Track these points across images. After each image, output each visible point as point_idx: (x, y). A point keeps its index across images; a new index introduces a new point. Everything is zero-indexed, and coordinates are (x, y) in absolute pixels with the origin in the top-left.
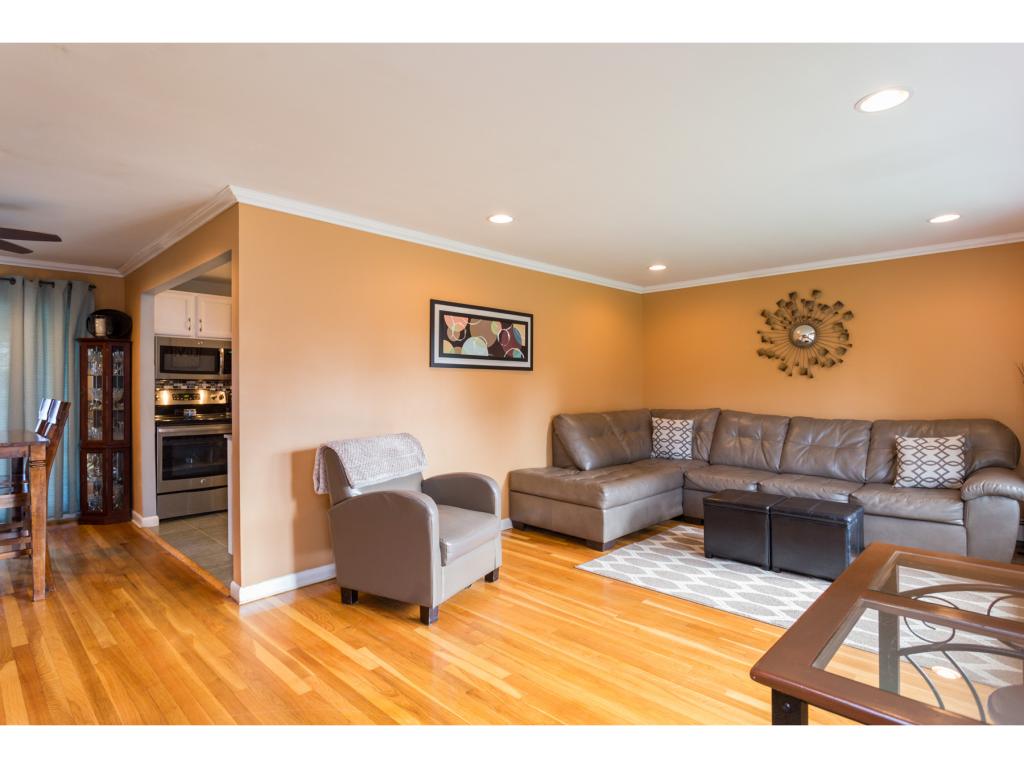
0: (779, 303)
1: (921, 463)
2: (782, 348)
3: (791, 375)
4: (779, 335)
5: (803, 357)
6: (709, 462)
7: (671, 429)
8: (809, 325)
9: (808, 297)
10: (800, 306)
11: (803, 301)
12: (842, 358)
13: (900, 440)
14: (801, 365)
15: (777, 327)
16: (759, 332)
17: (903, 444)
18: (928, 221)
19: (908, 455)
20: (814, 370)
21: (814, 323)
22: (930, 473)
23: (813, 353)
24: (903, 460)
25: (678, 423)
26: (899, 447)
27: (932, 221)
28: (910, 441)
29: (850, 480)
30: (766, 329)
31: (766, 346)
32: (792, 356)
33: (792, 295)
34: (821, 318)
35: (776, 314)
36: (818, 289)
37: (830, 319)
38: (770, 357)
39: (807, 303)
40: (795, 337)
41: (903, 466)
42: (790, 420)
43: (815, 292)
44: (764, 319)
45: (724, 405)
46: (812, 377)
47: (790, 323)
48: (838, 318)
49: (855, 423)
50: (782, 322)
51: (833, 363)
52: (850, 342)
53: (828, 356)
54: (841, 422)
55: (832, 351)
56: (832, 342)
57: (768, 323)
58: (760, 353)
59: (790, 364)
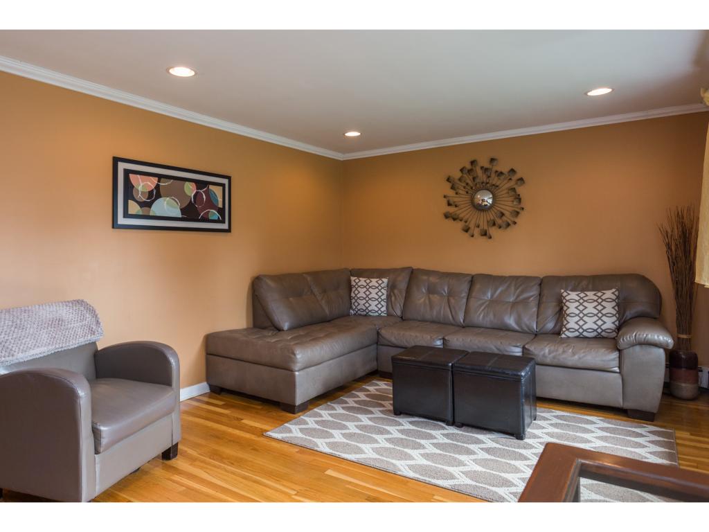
0: (462, 170)
1: (582, 315)
2: (466, 211)
3: (473, 236)
4: (462, 199)
5: (483, 219)
6: (402, 318)
7: (368, 287)
8: (488, 190)
9: (487, 165)
10: (479, 172)
11: (482, 168)
12: (516, 220)
13: (565, 294)
14: (481, 227)
15: (460, 192)
16: (445, 197)
17: (567, 298)
18: (586, 94)
19: (572, 308)
20: (493, 231)
21: (492, 189)
22: (590, 324)
23: (491, 215)
24: (568, 312)
25: (374, 282)
26: (564, 301)
27: (589, 94)
28: (573, 295)
29: (523, 332)
30: (451, 193)
31: (452, 210)
32: (475, 219)
33: (473, 163)
34: (498, 184)
35: (460, 180)
36: (495, 158)
37: (505, 185)
38: (454, 219)
39: (485, 170)
40: (476, 201)
41: (568, 318)
42: (473, 277)
43: (492, 160)
44: (449, 185)
45: (416, 263)
46: (490, 238)
47: (472, 188)
48: (512, 184)
49: (527, 279)
50: (464, 187)
51: (508, 225)
52: (522, 205)
53: (504, 218)
54: (515, 279)
55: (507, 213)
56: (507, 206)
57: (453, 188)
58: (447, 216)
59: (472, 226)
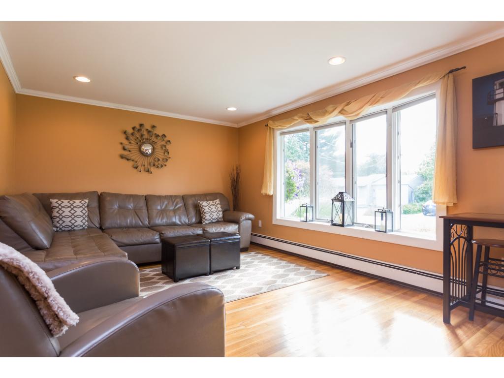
0: (134, 128)
1: (211, 212)
2: (135, 155)
3: (140, 171)
4: (133, 147)
5: (146, 161)
6: (101, 228)
8: (151, 144)
9: (150, 129)
10: (145, 132)
11: (147, 130)
12: (166, 164)
13: (201, 203)
14: (146, 166)
15: (132, 142)
16: (121, 144)
17: (203, 204)
18: (227, 109)
19: (206, 209)
20: (152, 169)
21: (153, 144)
22: (215, 215)
23: (151, 160)
24: (205, 211)
25: (77, 202)
26: (202, 206)
27: (229, 109)
28: (205, 203)
29: (183, 225)
30: (125, 142)
31: (125, 153)
32: (141, 160)
33: (141, 125)
34: (156, 141)
35: (132, 134)
36: (155, 125)
37: (160, 143)
38: (128, 160)
39: (149, 132)
40: (142, 150)
41: (206, 214)
42: (145, 196)
43: (153, 127)
44: (124, 136)
45: (101, 187)
46: (151, 173)
47: (140, 141)
48: (163, 143)
49: (176, 197)
50: (136, 140)
51: (162, 166)
52: (170, 156)
53: (159, 162)
54: (166, 197)
55: (161, 159)
56: (160, 154)
57: (127, 138)
58: (122, 157)
59: (139, 164)
